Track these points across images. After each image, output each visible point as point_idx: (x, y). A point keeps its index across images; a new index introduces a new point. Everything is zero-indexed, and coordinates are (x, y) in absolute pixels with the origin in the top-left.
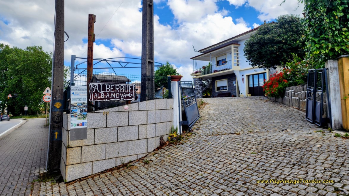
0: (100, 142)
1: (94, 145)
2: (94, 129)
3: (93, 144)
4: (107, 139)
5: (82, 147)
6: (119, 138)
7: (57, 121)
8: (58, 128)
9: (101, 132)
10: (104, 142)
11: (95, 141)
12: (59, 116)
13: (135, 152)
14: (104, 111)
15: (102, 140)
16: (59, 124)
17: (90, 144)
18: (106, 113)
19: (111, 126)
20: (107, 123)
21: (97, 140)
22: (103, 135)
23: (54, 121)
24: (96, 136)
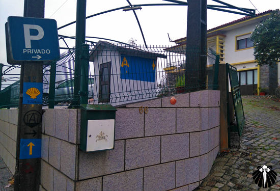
0: (134, 166)
1: (125, 171)
2: (125, 139)
3: (123, 170)
4: (145, 160)
5: (104, 177)
6: (162, 156)
7: (32, 122)
8: (34, 136)
9: (135, 146)
10: (140, 166)
11: (126, 164)
12: (35, 112)
13: (186, 181)
14: (140, 106)
15: (137, 160)
16: (35, 128)
17: (118, 170)
18: (143, 109)
19: (151, 135)
20: (145, 129)
21: (130, 161)
22: (139, 151)
23: (26, 122)
24: (127, 153)
